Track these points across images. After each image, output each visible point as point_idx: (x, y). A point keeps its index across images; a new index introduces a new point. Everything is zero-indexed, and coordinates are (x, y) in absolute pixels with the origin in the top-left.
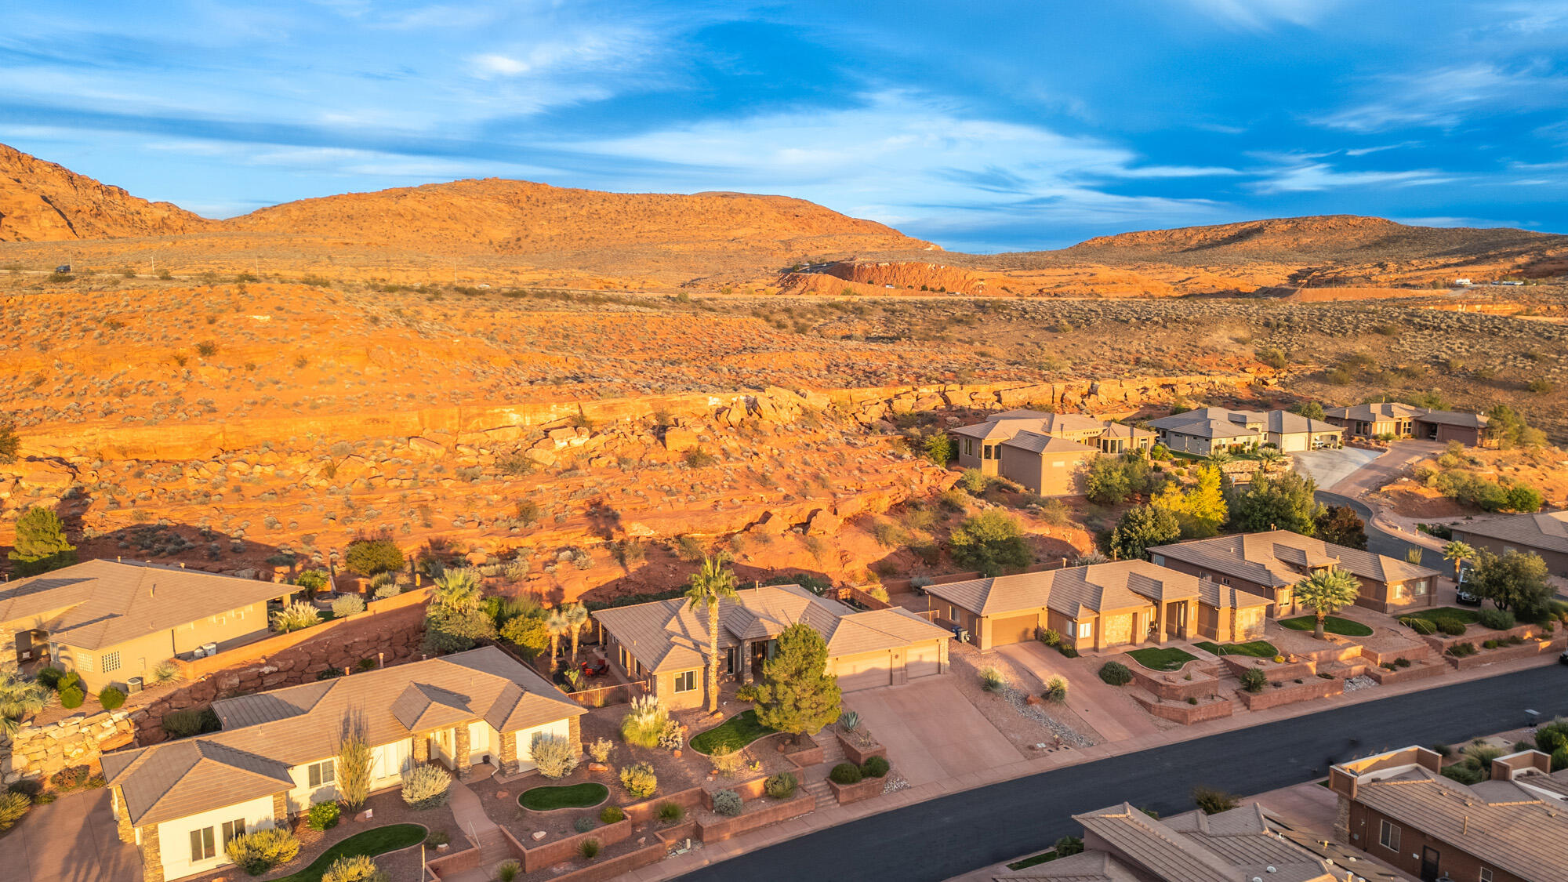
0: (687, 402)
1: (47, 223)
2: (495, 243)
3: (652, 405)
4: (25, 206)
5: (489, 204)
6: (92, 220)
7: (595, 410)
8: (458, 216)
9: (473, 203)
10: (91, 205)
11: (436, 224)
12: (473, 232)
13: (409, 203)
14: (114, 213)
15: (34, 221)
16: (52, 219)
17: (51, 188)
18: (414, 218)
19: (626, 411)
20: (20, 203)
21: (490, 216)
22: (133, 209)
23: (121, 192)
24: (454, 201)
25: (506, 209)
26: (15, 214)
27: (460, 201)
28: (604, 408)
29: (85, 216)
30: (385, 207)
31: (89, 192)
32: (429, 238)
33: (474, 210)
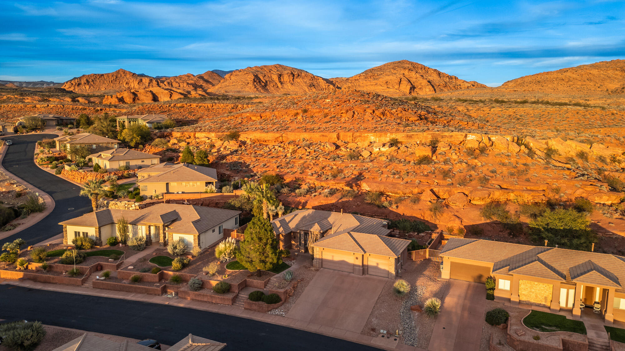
0: (451, 136)
1: (427, 90)
2: (610, 91)
3: (432, 136)
4: (422, 84)
5: (610, 72)
6: (443, 88)
7: (403, 137)
8: (592, 79)
9: (602, 72)
10: (444, 83)
11: (580, 83)
12: (599, 85)
13: (568, 74)
14: (451, 86)
15: (424, 89)
16: (429, 89)
17: (432, 78)
18: (569, 81)
19: (418, 138)
20: (421, 83)
21: (609, 78)
22: (458, 84)
23: (456, 78)
24: (591, 72)
25: (620, 74)
26: (419, 87)
27: (595, 72)
28: (407, 136)
29: (441, 87)
30: (556, 77)
31: (444, 78)
32: (574, 89)
33: (602, 75)
